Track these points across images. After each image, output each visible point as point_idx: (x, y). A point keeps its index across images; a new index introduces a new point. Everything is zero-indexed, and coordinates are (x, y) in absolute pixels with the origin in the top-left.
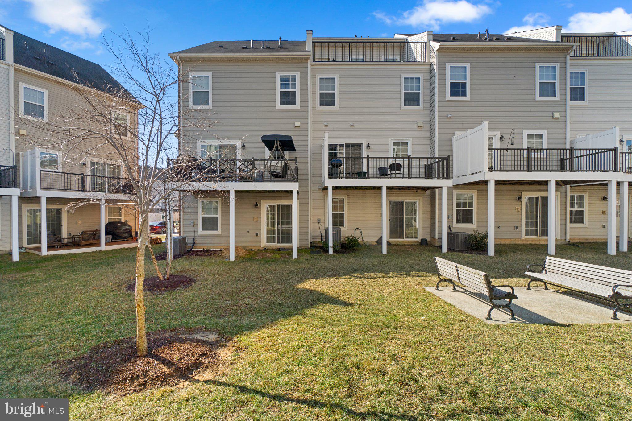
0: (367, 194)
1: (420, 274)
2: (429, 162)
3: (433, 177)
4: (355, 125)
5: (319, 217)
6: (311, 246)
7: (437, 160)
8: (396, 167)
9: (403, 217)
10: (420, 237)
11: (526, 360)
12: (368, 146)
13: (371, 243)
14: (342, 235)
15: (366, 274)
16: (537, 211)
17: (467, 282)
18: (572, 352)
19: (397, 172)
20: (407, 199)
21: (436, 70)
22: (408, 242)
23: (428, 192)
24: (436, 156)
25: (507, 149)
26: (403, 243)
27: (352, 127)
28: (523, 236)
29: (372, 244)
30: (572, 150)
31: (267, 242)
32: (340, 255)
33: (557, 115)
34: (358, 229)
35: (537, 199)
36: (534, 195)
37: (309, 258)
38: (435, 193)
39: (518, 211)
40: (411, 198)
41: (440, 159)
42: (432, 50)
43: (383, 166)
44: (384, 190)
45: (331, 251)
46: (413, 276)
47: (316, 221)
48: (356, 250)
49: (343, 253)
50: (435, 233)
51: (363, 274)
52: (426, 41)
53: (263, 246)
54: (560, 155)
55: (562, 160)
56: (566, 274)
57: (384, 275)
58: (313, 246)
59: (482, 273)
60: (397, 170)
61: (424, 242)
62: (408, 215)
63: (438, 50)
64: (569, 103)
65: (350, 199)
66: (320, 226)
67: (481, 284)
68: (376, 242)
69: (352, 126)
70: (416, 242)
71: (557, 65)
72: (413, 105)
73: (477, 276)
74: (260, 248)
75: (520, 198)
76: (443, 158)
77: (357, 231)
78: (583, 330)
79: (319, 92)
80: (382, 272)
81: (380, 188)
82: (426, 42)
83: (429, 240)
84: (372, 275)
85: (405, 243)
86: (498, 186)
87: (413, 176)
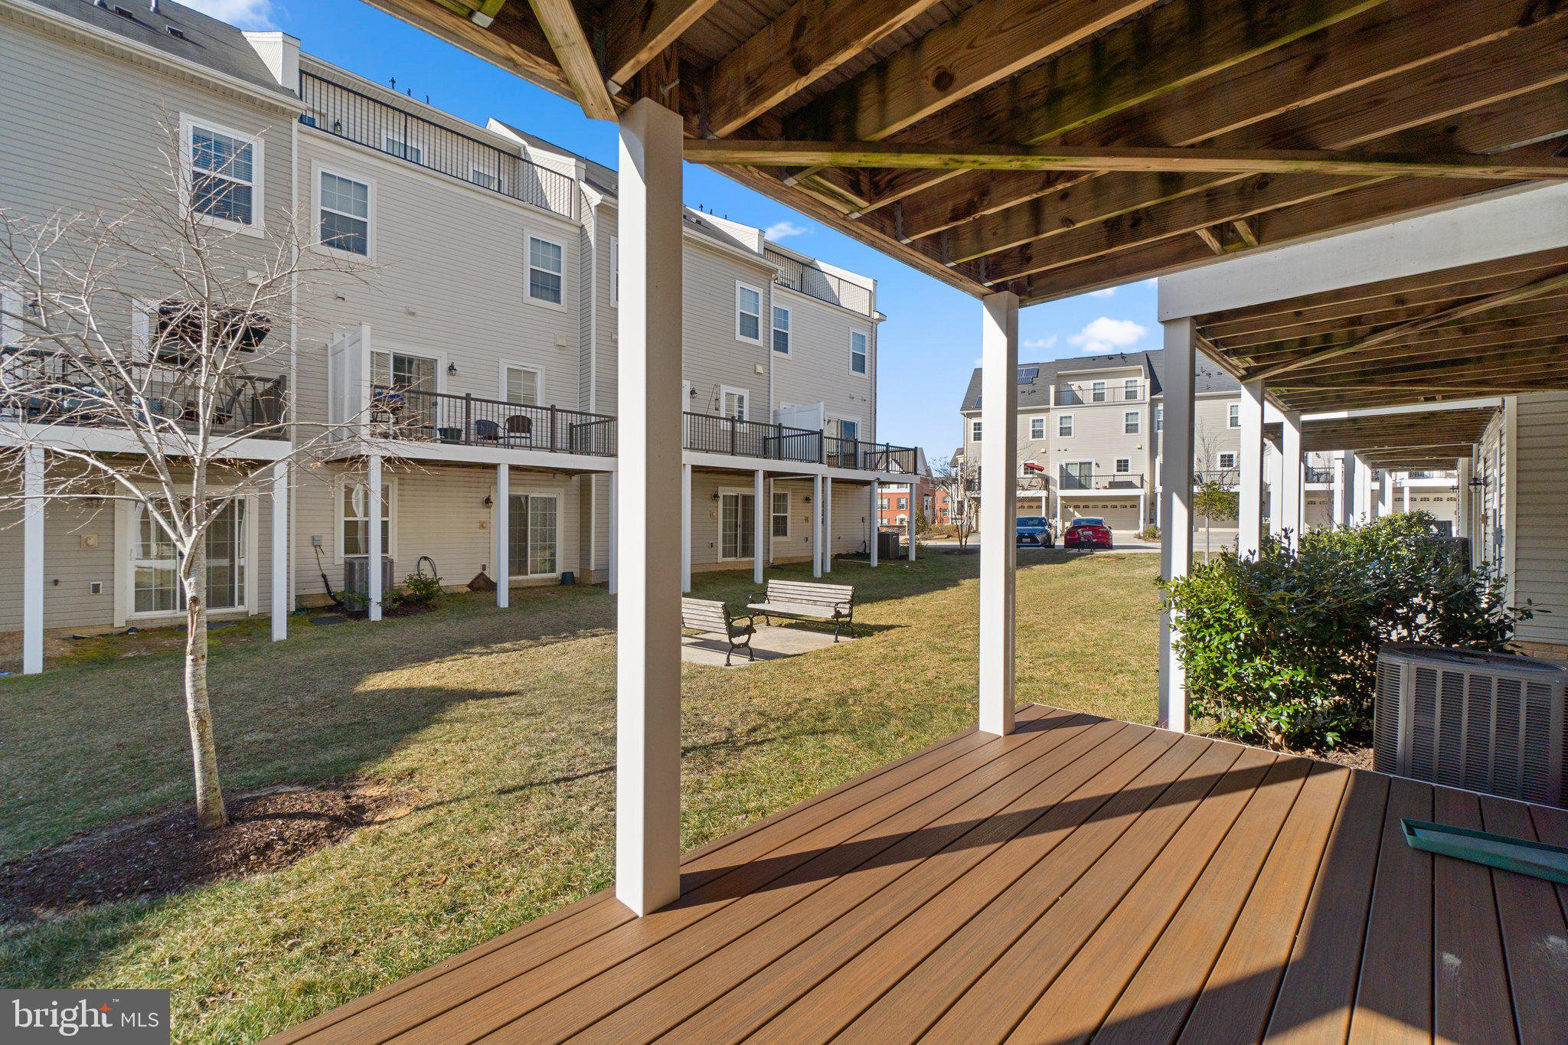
0: (446, 478)
1: (595, 631)
2: (576, 420)
3: (586, 451)
4: (418, 313)
5: (316, 533)
6: (297, 610)
7: (593, 419)
8: (519, 425)
9: (526, 530)
10: (560, 568)
11: (785, 686)
12: (451, 368)
13: (456, 590)
14: (395, 574)
15: (496, 647)
16: (736, 517)
17: (695, 622)
18: (816, 671)
19: (518, 435)
20: (537, 493)
21: (593, 242)
22: (537, 580)
23: (576, 478)
24: (593, 411)
25: (707, 416)
26: (525, 585)
27: (411, 317)
28: (720, 559)
29: (460, 590)
30: (780, 427)
31: (137, 610)
32: (403, 619)
33: (760, 369)
34: (426, 558)
35: (737, 497)
36: (732, 491)
37: (324, 634)
38: (590, 480)
39: (713, 516)
40: (542, 489)
41: (598, 419)
42: (583, 200)
43: (484, 418)
44: (504, 473)
45: (376, 614)
46: (585, 637)
47: (308, 542)
48: (435, 607)
49: (405, 614)
50: (589, 560)
51: (488, 647)
52: (573, 176)
53: (119, 623)
54: (762, 432)
55: (766, 439)
56: (791, 600)
57: (531, 642)
58: (303, 609)
59: (720, 604)
60: (518, 431)
61: (567, 579)
62: (536, 525)
63: (597, 206)
64: (774, 353)
65: (406, 487)
66: (320, 555)
67: (718, 620)
68: (469, 586)
69: (413, 314)
70: (552, 580)
71: (760, 291)
72: (546, 299)
73: (712, 609)
74: (107, 630)
75: (716, 496)
76: (604, 416)
77: (423, 562)
78: (817, 655)
79: (318, 207)
80: (522, 638)
81: (494, 467)
82: (572, 180)
83: (577, 574)
84: (507, 645)
85: (530, 584)
86: (697, 475)
87: (559, 446)
